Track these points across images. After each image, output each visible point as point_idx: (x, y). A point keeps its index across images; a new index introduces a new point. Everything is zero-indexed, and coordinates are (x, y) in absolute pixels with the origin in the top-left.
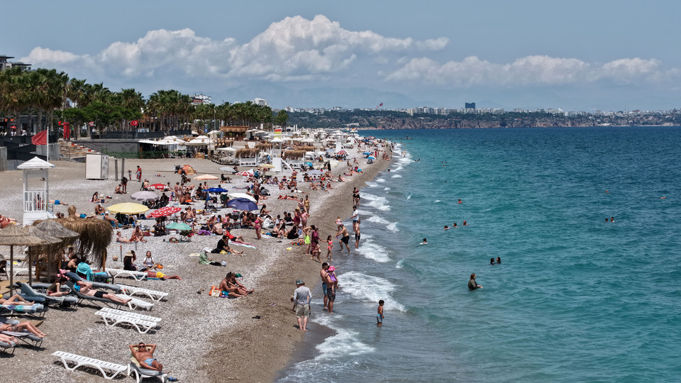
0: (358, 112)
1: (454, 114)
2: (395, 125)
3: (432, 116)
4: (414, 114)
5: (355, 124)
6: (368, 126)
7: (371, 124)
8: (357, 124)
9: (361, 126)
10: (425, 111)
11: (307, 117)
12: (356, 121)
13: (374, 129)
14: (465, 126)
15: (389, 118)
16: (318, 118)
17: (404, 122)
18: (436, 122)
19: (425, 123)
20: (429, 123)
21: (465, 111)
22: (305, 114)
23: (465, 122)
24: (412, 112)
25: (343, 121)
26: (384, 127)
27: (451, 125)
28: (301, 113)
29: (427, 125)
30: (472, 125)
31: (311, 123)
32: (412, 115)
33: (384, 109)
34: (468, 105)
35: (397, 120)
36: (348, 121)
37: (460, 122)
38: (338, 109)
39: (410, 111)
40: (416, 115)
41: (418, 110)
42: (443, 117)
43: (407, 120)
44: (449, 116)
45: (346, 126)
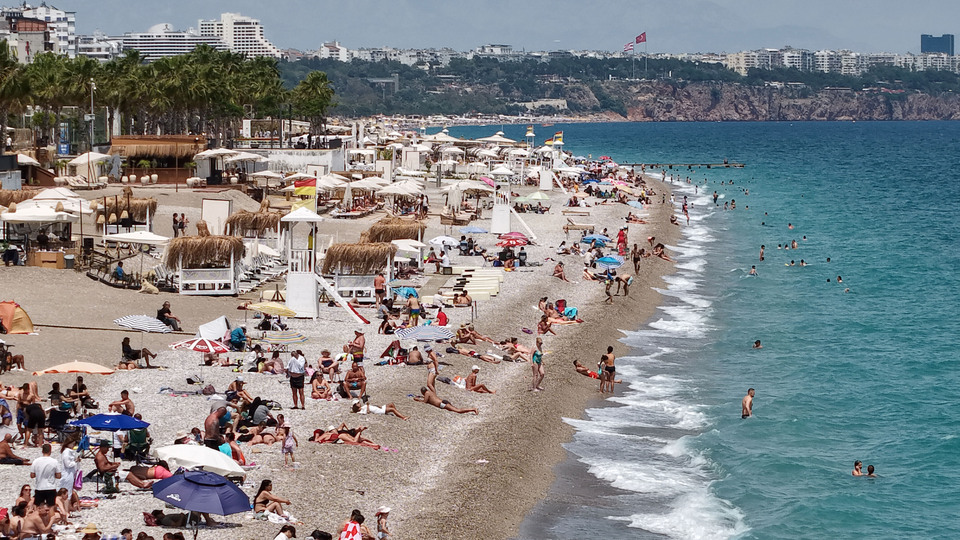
0: (565, 64)
1: (882, 72)
2: (688, 108)
3: (809, 78)
4: (750, 70)
5: (553, 103)
6: (595, 110)
7: (606, 105)
8: (561, 103)
9: (574, 108)
10: (787, 63)
11: (394, 79)
12: (558, 92)
13: (616, 118)
14: (920, 111)
15: (668, 82)
16: (432, 81)
17: (716, 97)
18: (823, 98)
19: (785, 103)
20: (800, 102)
21: (919, 63)
22: (387, 67)
23: (918, 98)
24: (743, 64)
25: (516, 93)
26: (649, 113)
27: (871, 107)
28: (372, 64)
29: (795, 106)
30: (944, 107)
31: (408, 97)
32: (743, 73)
33: (651, 54)
34: (929, 44)
35: (693, 89)
36: (532, 92)
37: (902, 98)
38: (497, 51)
39: (737, 62)
40: (757, 76)
41: (763, 57)
42: (848, 81)
43: (727, 92)
44: (866, 80)
45: (524, 110)
